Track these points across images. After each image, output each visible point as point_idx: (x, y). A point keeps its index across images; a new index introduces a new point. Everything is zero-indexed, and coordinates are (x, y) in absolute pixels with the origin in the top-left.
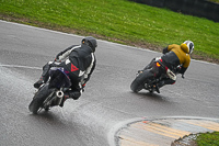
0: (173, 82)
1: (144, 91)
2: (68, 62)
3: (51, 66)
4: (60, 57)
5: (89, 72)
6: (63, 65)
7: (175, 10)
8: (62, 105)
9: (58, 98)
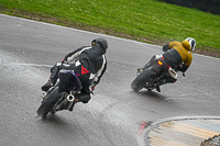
0: (174, 81)
1: (144, 89)
2: (78, 64)
3: (59, 68)
4: (69, 59)
5: (99, 74)
6: (73, 67)
7: (205, 10)
8: (71, 110)
9: (69, 103)
